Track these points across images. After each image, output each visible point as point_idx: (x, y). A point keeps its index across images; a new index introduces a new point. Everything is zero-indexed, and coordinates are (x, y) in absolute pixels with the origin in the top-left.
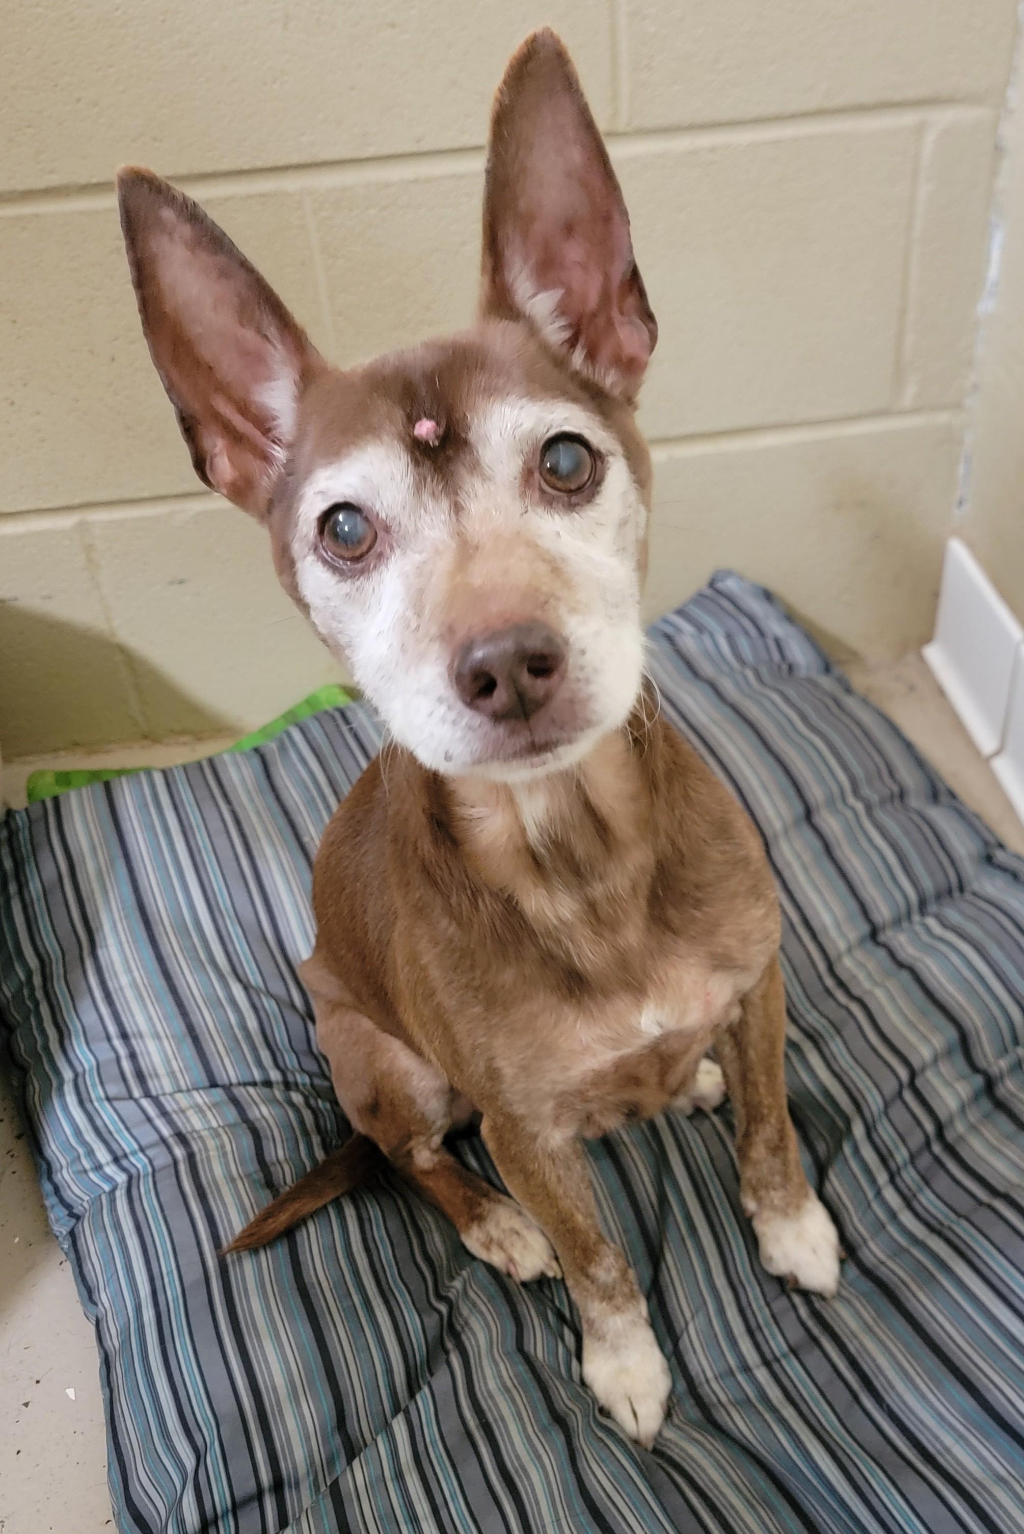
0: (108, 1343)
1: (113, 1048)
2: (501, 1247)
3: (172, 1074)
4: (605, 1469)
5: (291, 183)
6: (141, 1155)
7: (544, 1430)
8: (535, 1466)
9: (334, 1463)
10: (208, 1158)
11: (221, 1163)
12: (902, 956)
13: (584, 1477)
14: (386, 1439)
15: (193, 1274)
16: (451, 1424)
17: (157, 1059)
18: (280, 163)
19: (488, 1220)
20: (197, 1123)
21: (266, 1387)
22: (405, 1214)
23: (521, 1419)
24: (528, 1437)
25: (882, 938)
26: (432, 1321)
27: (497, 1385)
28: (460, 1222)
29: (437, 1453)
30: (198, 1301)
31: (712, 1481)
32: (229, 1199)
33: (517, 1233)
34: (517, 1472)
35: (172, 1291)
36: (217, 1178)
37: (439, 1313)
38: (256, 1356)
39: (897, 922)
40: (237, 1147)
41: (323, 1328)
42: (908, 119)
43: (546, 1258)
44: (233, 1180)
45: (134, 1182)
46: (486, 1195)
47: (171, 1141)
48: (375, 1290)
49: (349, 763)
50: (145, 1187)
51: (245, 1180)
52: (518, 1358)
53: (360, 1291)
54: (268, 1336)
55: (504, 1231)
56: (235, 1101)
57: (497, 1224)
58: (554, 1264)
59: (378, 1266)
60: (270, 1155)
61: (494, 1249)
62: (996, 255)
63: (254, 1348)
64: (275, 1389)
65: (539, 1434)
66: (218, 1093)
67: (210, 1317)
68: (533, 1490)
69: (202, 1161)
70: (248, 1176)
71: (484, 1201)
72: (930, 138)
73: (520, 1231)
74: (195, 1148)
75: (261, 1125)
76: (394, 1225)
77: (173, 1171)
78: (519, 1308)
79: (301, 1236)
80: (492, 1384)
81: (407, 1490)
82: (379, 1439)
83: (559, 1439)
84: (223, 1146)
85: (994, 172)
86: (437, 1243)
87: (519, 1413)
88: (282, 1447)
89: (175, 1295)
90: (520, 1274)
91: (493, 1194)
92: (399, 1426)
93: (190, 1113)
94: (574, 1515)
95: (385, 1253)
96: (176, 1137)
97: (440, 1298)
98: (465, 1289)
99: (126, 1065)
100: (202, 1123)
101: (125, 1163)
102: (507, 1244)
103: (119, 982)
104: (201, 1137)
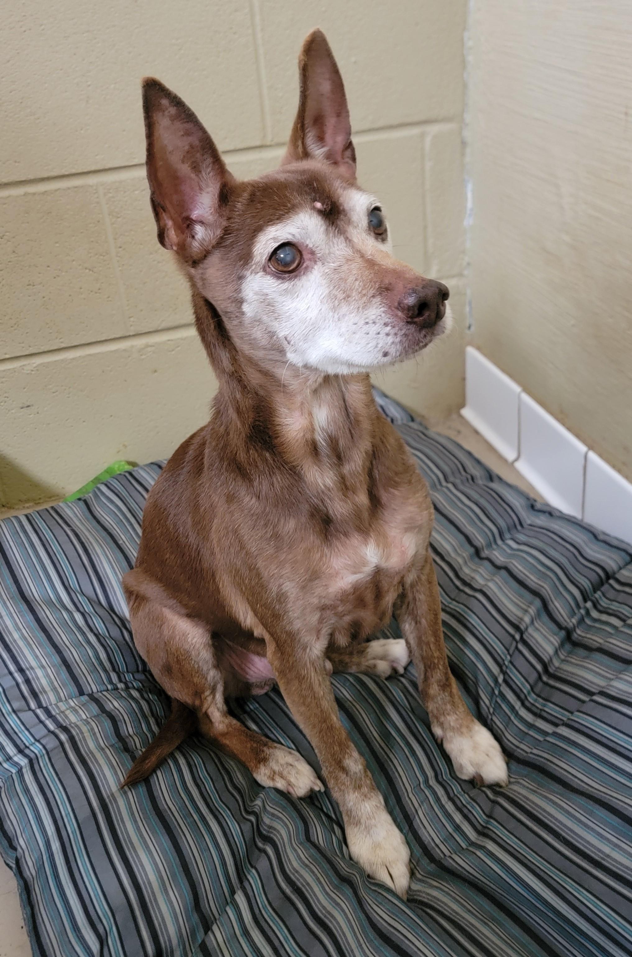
0: (27, 874)
1: (14, 678)
2: (282, 777)
3: (54, 689)
4: (383, 908)
5: (92, 180)
6: (37, 744)
7: (336, 887)
8: (337, 910)
9: (196, 935)
10: (84, 737)
11: (92, 740)
12: (498, 563)
13: (371, 916)
14: (233, 908)
15: (84, 813)
16: (274, 893)
17: (44, 682)
18: (85, 171)
19: (271, 760)
20: (73, 718)
21: (144, 883)
22: (216, 761)
23: (320, 883)
24: (327, 893)
25: (483, 555)
26: (247, 827)
27: (299, 864)
28: (251, 765)
29: (268, 914)
30: (90, 830)
31: (453, 910)
32: (102, 761)
33: (291, 765)
34: (325, 916)
35: (71, 826)
36: (92, 749)
37: (250, 821)
38: (135, 862)
39: (489, 545)
40: (102, 729)
41: (177, 837)
42: (415, 131)
43: (312, 779)
44: (103, 749)
45: (35, 761)
46: (265, 745)
47: (57, 731)
48: (207, 810)
49: (139, 499)
50: (44, 763)
51: (110, 748)
52: (308, 845)
53: (197, 812)
54: (141, 848)
55: (281, 765)
56: (97, 701)
57: (277, 761)
58: (319, 782)
59: (205, 793)
60: (123, 731)
61: (277, 778)
62: (469, 195)
63: (132, 857)
64: (150, 883)
65: (335, 891)
66: (84, 698)
67: (99, 840)
68: (340, 927)
69: (80, 740)
70: (112, 746)
71: (265, 749)
72: (428, 140)
73: (293, 764)
74: (74, 733)
75: (115, 713)
76: (211, 768)
77: (61, 749)
78: (302, 812)
79: (153, 780)
80: (295, 864)
81: (253, 941)
82: (228, 909)
83: (349, 891)
84: (92, 729)
85: (463, 154)
86: (239, 778)
87: (318, 879)
88: (160, 925)
89: (73, 829)
90: (297, 792)
91: (270, 743)
92: (240, 898)
93: (68, 712)
94: (370, 941)
95: (209, 786)
96: (60, 729)
97: (248, 813)
98: (264, 806)
99: (24, 688)
100: (76, 717)
101: (27, 751)
102: (285, 773)
103: (12, 637)
104: (77, 726)
